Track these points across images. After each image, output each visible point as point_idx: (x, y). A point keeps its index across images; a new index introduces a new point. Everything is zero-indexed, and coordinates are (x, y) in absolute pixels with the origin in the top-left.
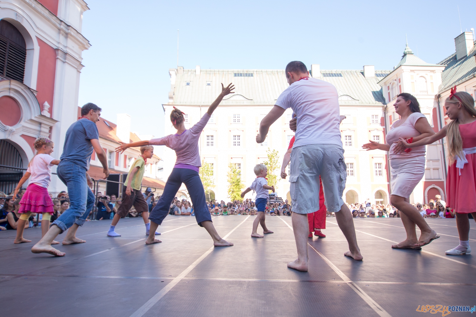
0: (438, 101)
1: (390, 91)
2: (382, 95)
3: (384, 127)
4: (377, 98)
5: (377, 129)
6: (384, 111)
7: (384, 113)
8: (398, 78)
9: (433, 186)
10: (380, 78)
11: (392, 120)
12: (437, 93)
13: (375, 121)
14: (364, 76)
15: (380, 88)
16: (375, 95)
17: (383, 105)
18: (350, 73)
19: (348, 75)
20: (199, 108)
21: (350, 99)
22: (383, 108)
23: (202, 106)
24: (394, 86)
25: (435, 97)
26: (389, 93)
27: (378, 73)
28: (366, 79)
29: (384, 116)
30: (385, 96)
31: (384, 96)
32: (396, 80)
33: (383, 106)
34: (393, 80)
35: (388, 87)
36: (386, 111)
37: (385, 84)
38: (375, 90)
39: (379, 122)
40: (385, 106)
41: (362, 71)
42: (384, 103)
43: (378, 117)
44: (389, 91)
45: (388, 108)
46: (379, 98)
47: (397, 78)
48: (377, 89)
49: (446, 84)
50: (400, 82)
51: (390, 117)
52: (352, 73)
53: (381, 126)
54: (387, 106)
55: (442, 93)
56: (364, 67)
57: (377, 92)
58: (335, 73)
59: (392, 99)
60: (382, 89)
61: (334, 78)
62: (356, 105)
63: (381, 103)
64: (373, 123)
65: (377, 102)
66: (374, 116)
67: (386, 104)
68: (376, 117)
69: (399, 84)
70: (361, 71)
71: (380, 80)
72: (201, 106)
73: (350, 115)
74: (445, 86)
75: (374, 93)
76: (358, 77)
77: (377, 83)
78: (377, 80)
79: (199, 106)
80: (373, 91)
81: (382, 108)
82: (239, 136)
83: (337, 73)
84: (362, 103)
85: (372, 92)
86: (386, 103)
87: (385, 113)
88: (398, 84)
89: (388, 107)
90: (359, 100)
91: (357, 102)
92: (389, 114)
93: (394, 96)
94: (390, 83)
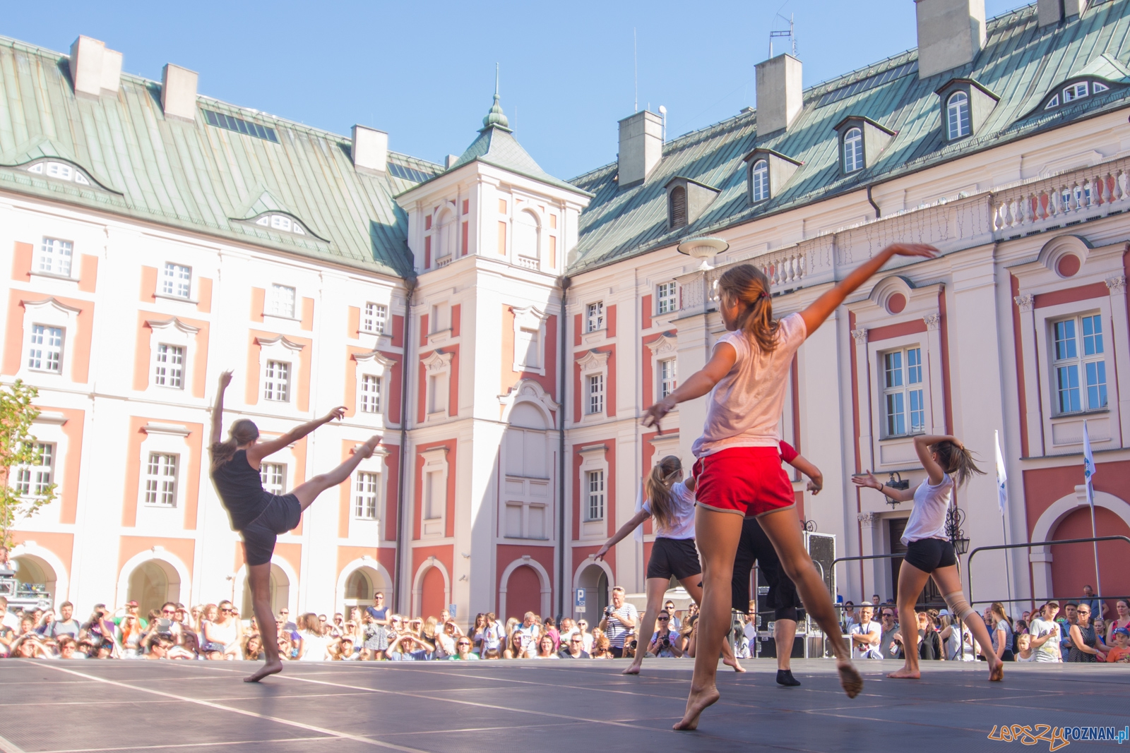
0: (564, 297)
1: (433, 233)
2: (406, 242)
3: (401, 350)
4: (387, 246)
6: (407, 295)
7: (404, 302)
8: (463, 198)
9: (527, 559)
10: (404, 184)
11: (430, 331)
12: (562, 271)
13: (375, 325)
14: (353, 162)
16: (381, 234)
18: (305, 138)
19: (298, 142)
21: (300, 230)
22: (402, 286)
24: (447, 219)
25: (558, 283)
26: (428, 240)
27: (396, 162)
28: (356, 172)
29: (402, 313)
30: (416, 245)
31: (411, 244)
32: (454, 202)
33: (405, 281)
34: (446, 201)
35: (429, 219)
36: (413, 297)
37: (419, 205)
38: (384, 220)
39: (388, 329)
40: (412, 280)
41: (347, 143)
42: (410, 270)
43: (384, 312)
44: (427, 233)
45: (420, 290)
46: (394, 250)
47: (459, 196)
49: (587, 251)
50: (466, 211)
51: (424, 319)
52: (312, 137)
53: (390, 346)
54: (415, 283)
55: (578, 274)
56: (354, 128)
58: (251, 120)
59: (436, 261)
60: (406, 220)
61: (247, 138)
62: (318, 255)
64: (368, 331)
66: (375, 307)
67: (414, 275)
68: (380, 312)
69: (463, 219)
70: (342, 142)
71: (402, 190)
74: (584, 255)
76: (330, 160)
77: (395, 198)
78: (393, 186)
80: (374, 220)
81: (399, 286)
83: (261, 123)
84: (341, 253)
85: (373, 223)
86: (415, 271)
87: (408, 305)
88: (458, 218)
89: (420, 286)
90: (329, 242)
91: (322, 245)
92: (423, 309)
93: (444, 252)
94: (436, 206)
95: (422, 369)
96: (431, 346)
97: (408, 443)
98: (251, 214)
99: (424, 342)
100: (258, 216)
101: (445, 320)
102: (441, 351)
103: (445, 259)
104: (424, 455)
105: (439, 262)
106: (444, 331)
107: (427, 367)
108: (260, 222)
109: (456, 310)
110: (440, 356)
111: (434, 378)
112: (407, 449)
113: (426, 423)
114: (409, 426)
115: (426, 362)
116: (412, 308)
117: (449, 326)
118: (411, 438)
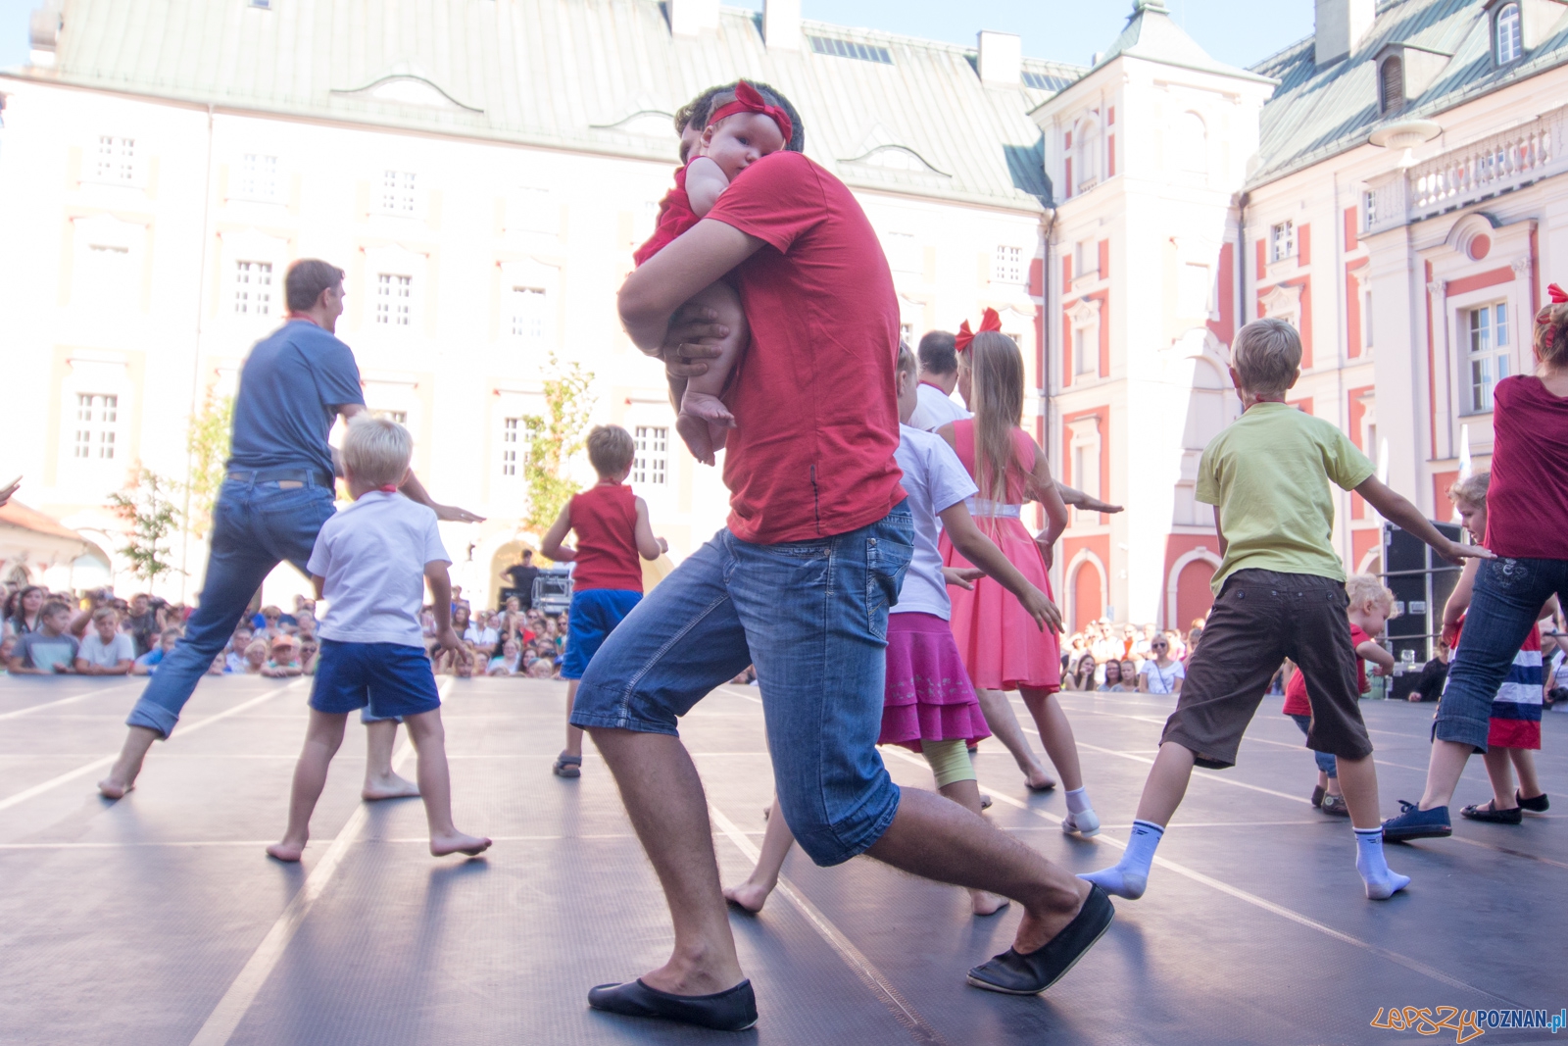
0: (1242, 218)
1: (1073, 153)
2: (1042, 167)
3: (1041, 301)
4: (1021, 174)
5: (1013, 308)
6: (1046, 232)
7: (1043, 242)
8: (1108, 106)
9: (1201, 551)
10: (1040, 95)
11: (1074, 274)
12: (1239, 187)
13: (1008, 273)
14: (978, 75)
15: (1036, 136)
16: (1013, 161)
17: (1041, 209)
18: (923, 54)
19: (915, 61)
20: (202, 116)
21: (919, 166)
22: (1041, 221)
23: (221, 108)
24: (1090, 134)
25: (1232, 202)
26: (1068, 162)
27: (1032, 70)
28: (984, 88)
29: (1042, 256)
30: (1054, 171)
31: (1048, 170)
32: (1097, 111)
33: (1042, 215)
34: (1088, 111)
35: (1068, 136)
36: (1053, 235)
37: (1057, 119)
38: (1016, 143)
39: (1024, 276)
40: (1051, 212)
41: (972, 54)
42: (1048, 202)
43: (1019, 256)
44: (1067, 154)
45: (1060, 225)
46: (1028, 179)
47: (1103, 103)
48: (1027, 139)
49: (1272, 156)
50: (1111, 122)
51: (1067, 260)
52: (932, 52)
53: (1027, 296)
54: (1056, 217)
55: (1258, 188)
56: (979, 35)
57: (1025, 151)
58: (862, 41)
59: (1079, 187)
60: (1042, 140)
61: (858, 63)
62: (938, 193)
63: (1034, 197)
64: (1000, 280)
65: (1021, 192)
66: (1007, 250)
67: (1054, 206)
68: (1014, 255)
69: (1109, 131)
70: (968, 53)
71: (1038, 102)
72: (211, 106)
73: (911, 236)
74: (1267, 162)
75: (1012, 153)
76: (953, 77)
77: (1028, 114)
78: (1027, 99)
79: (204, 106)
80: (1007, 143)
81: (1036, 221)
82: (408, 279)
83: (872, 43)
84: (964, 189)
85: (1005, 147)
86: (1054, 201)
87: (1047, 244)
88: (1103, 131)
89: (1060, 221)
90: (950, 176)
91: (943, 181)
92: (1064, 248)
93: (1088, 175)
94: (1076, 118)
95: (1066, 321)
96: (1076, 293)
97: (1053, 412)
98: (862, 152)
99: (1067, 289)
100: (869, 154)
101: (1091, 260)
102: (1088, 298)
103: (1090, 184)
104: (1072, 426)
105: (1082, 188)
106: (1090, 273)
107: (1072, 319)
108: (870, 161)
109: (1103, 247)
110: (1087, 304)
111: (1080, 332)
112: (1052, 419)
113: (1073, 386)
114: (1053, 391)
115: (1071, 312)
116: (1052, 248)
117: (1096, 266)
118: (1056, 406)
